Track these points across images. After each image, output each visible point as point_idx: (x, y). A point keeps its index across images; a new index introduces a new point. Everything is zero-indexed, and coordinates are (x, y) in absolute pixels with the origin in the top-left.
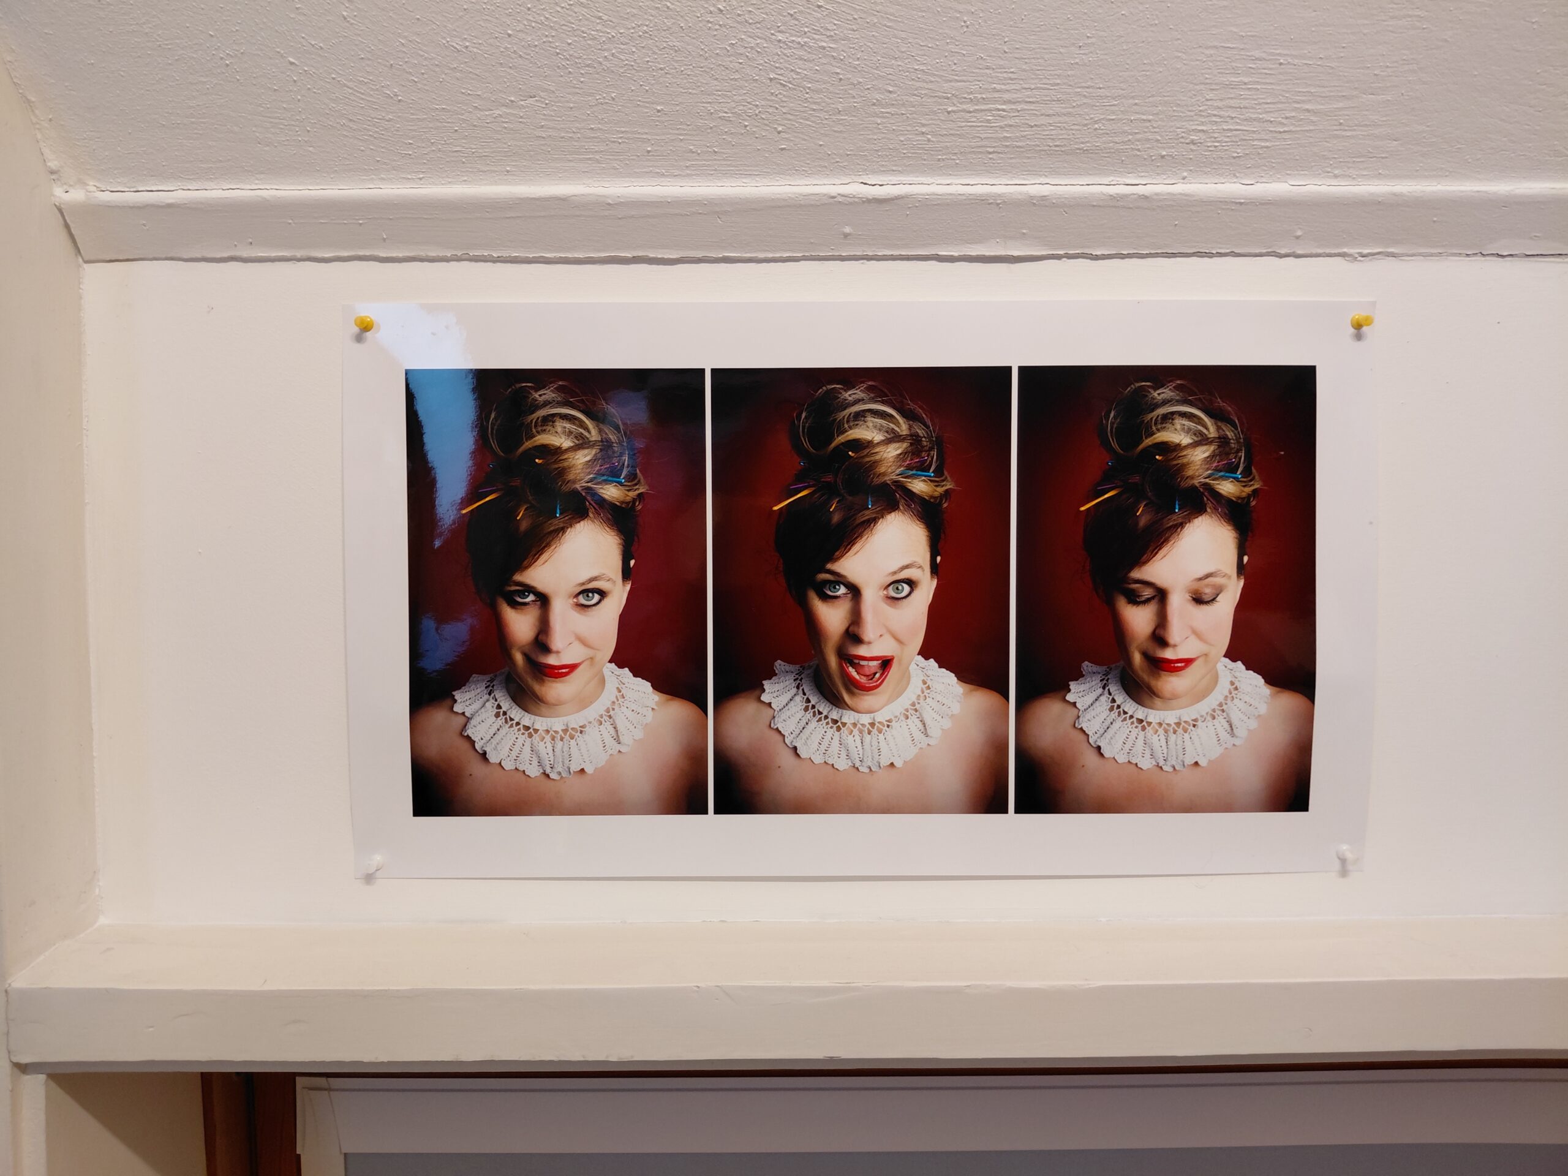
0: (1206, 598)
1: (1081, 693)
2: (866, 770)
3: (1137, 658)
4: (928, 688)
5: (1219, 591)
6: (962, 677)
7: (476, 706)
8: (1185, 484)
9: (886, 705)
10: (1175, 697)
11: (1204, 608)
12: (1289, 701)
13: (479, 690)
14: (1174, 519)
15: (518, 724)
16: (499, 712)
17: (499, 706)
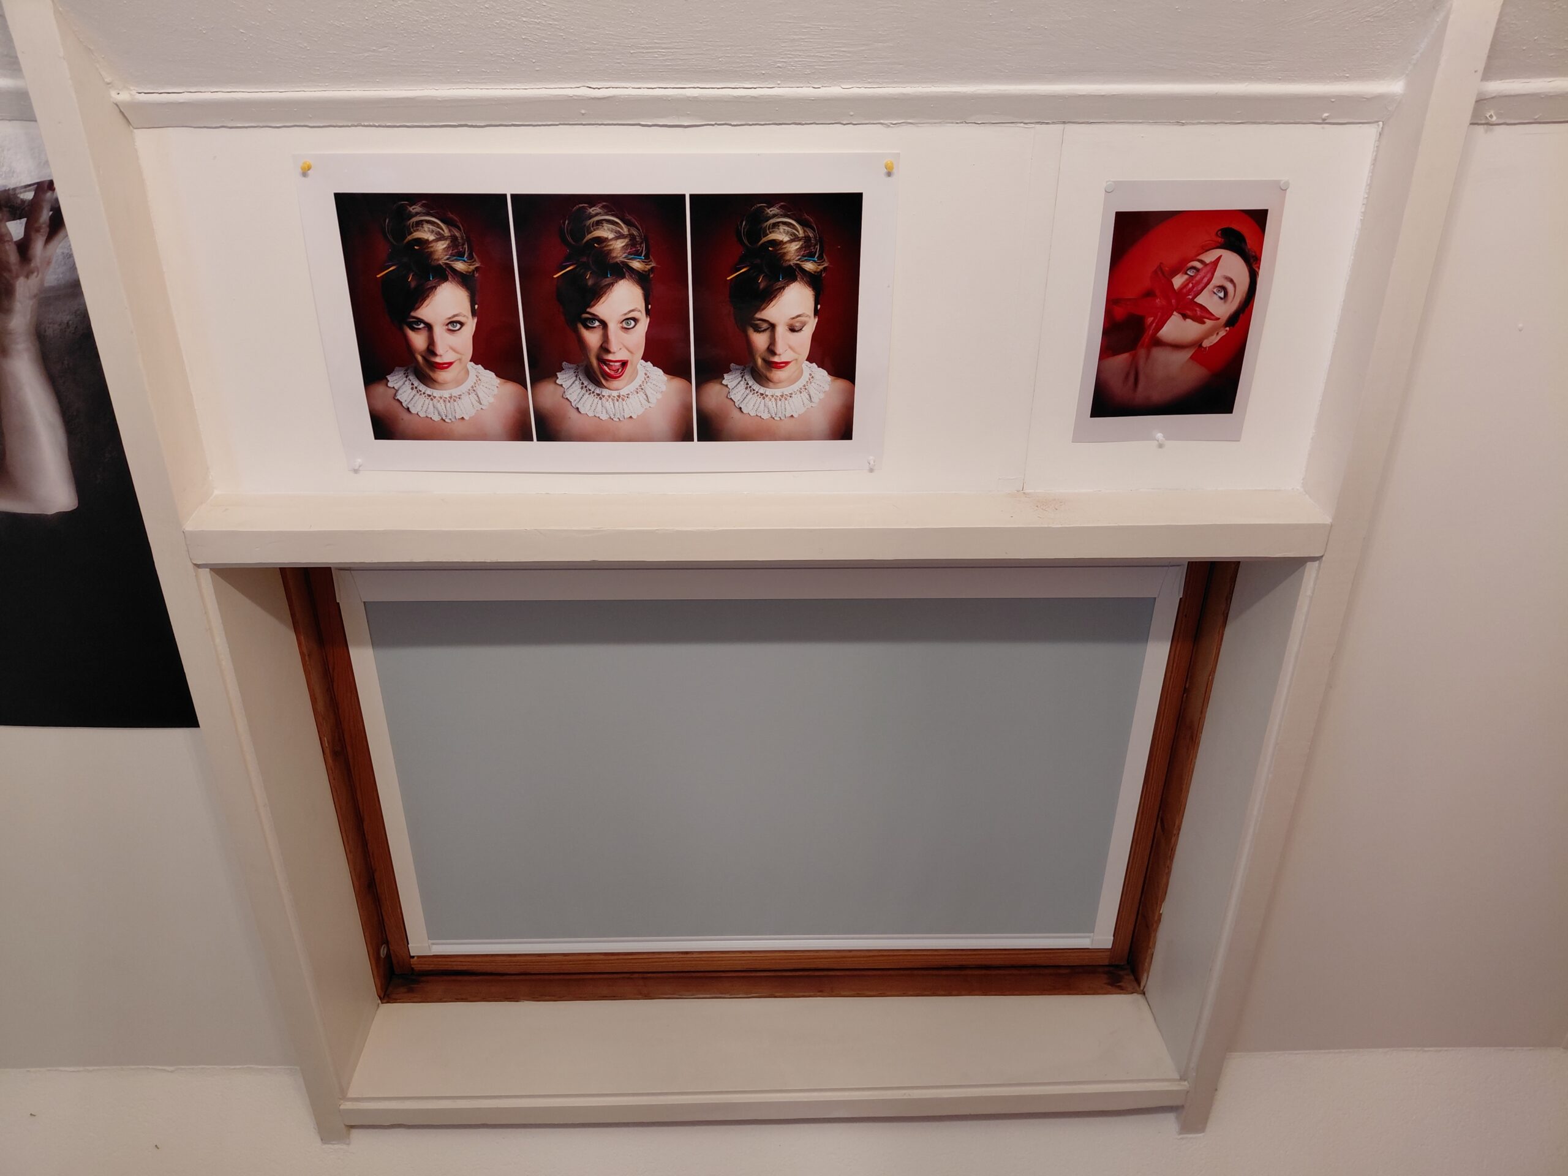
0: (797, 329)
1: (730, 380)
2: (618, 420)
3: (759, 361)
4: (648, 377)
5: (804, 324)
6: (666, 372)
7: (400, 383)
8: (785, 264)
9: (625, 387)
10: (780, 382)
11: (796, 334)
12: (841, 384)
13: (400, 375)
14: (779, 285)
15: (424, 393)
16: (414, 387)
17: (413, 384)
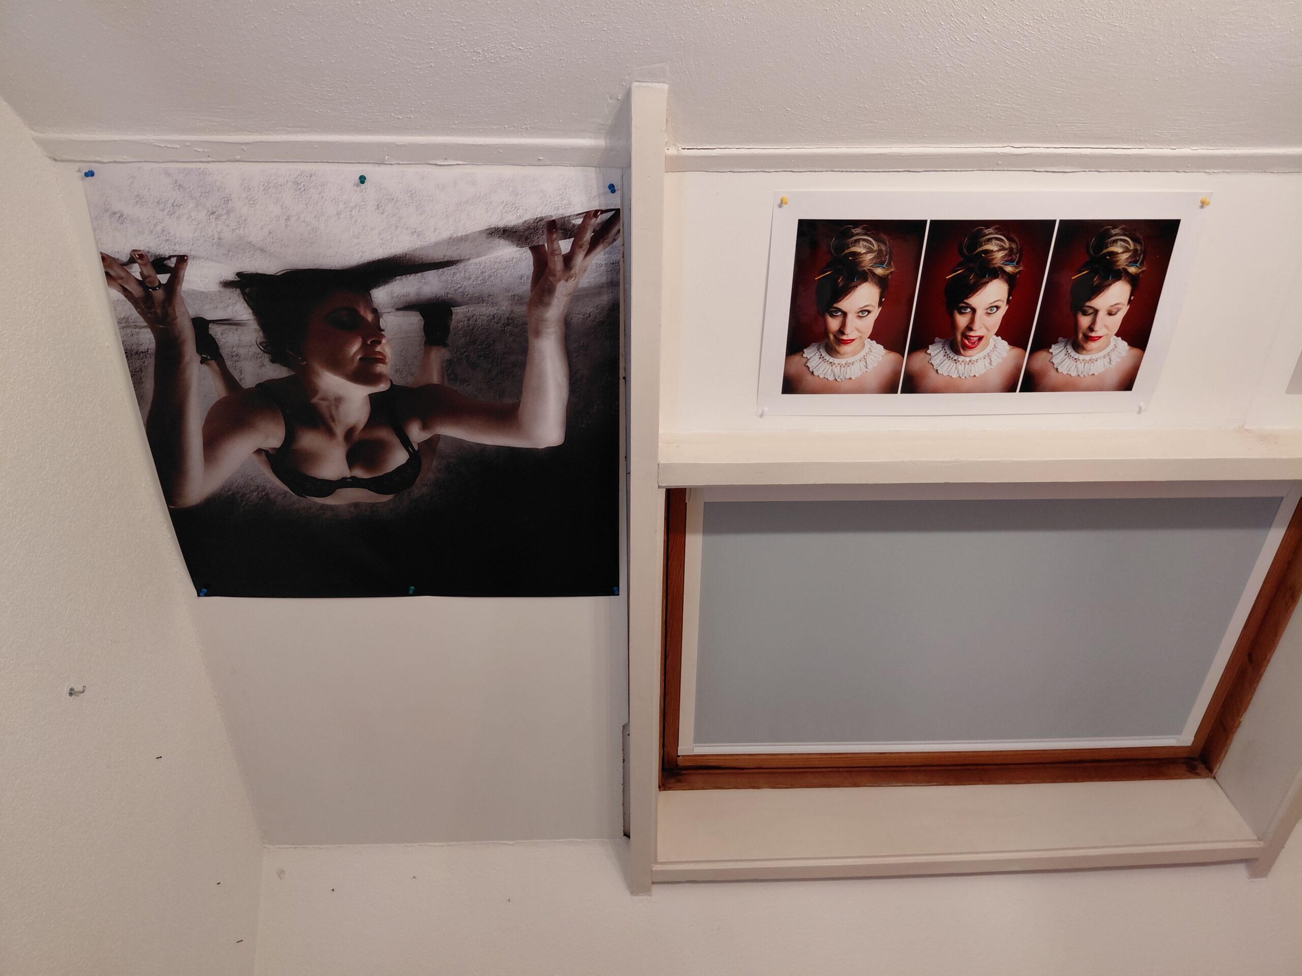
7: (812, 354)
13: (814, 349)
15: (828, 361)
16: (821, 357)
17: (821, 355)
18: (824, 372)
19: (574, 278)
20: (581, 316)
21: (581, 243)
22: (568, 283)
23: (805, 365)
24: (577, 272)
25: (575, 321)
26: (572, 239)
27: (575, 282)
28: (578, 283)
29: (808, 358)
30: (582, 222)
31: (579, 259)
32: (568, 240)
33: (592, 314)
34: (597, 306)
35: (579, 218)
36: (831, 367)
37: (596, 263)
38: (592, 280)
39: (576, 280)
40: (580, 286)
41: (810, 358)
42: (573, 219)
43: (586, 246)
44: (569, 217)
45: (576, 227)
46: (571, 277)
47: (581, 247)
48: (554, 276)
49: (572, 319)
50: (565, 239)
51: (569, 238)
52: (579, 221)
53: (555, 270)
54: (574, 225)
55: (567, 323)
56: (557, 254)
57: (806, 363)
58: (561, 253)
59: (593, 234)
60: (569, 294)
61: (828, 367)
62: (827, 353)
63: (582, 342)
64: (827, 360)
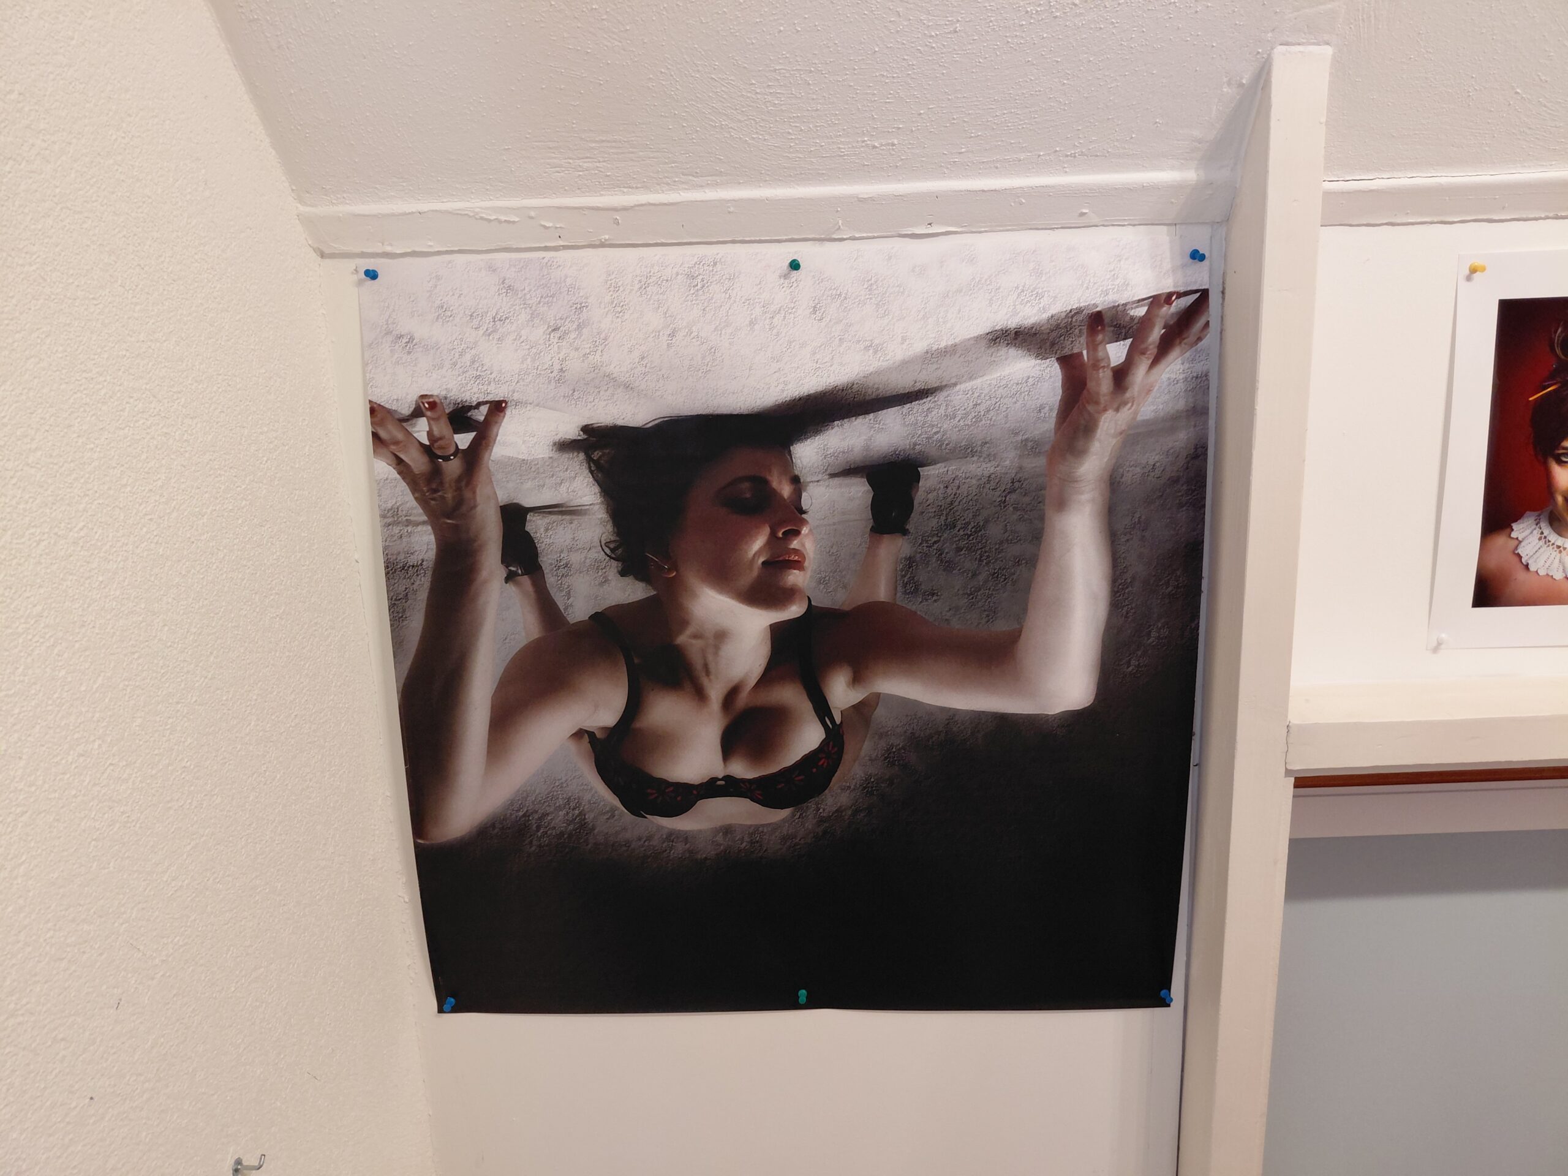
15: (1553, 544)
16: (1543, 537)
17: (1542, 533)
18: (1547, 565)
19: (1130, 405)
20: (1138, 470)
21: (1143, 346)
22: (1119, 414)
23: (1514, 553)
24: (1136, 394)
25: (1127, 478)
26: (1129, 341)
27: (1130, 411)
28: (1136, 413)
29: (1520, 539)
30: (1146, 312)
31: (1140, 374)
32: (1122, 342)
33: (1158, 464)
34: (1168, 452)
35: (1142, 306)
36: (1559, 555)
37: (1169, 379)
38: (1161, 407)
39: (1133, 408)
40: (1139, 418)
41: (1523, 539)
42: (1132, 308)
43: (1153, 351)
44: (1125, 305)
45: (1136, 321)
46: (1126, 403)
47: (1143, 353)
48: (1097, 403)
49: (1123, 475)
50: (1117, 341)
51: (1125, 339)
52: (1141, 311)
53: (1098, 394)
54: (1132, 318)
55: (1113, 483)
56: (1104, 367)
57: (1516, 548)
58: (1109, 365)
59: (1164, 331)
60: (1121, 433)
61: (1554, 554)
62: (1553, 529)
63: (1137, 515)
64: (1552, 542)
